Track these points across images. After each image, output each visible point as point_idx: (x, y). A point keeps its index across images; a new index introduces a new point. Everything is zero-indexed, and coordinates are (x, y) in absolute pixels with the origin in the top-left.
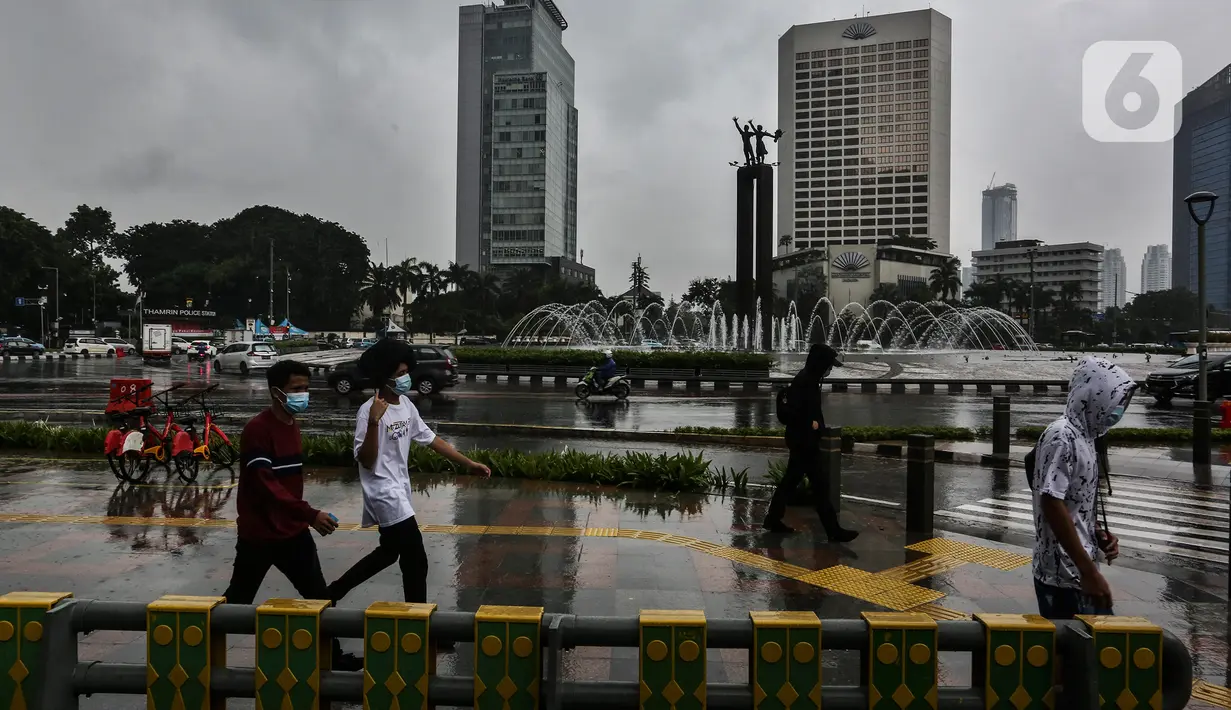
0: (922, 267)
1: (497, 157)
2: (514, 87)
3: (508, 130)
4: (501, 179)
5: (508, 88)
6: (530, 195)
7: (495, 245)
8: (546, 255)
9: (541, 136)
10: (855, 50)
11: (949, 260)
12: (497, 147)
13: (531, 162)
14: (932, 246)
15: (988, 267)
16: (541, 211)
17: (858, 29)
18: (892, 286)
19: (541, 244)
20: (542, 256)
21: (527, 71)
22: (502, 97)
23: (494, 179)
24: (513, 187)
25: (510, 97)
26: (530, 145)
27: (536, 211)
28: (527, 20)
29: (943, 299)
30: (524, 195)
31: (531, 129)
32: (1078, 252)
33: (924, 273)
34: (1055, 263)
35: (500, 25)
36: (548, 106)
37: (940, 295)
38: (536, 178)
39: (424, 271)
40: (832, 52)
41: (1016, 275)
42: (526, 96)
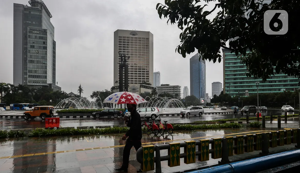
0: (149, 90)
1: (29, 52)
2: (36, 32)
3: (33, 45)
4: (31, 59)
5: (33, 32)
6: (42, 65)
7: (29, 79)
8: (47, 83)
9: (45, 48)
10: (133, 38)
11: (154, 88)
12: (29, 49)
13: (42, 55)
14: (151, 85)
15: (159, 90)
16: (46, 70)
17: (134, 33)
18: (143, 94)
19: (46, 80)
20: (46, 83)
21: (40, 28)
22: (31, 34)
23: (28, 59)
24: (35, 62)
25: (34, 35)
26: (42, 50)
27: (44, 70)
28: (40, 13)
29: (154, 97)
30: (40, 65)
31: (42, 45)
32: (177, 87)
33: (150, 91)
34: (169, 89)
35: (30, 12)
36: (48, 39)
37: (153, 96)
38: (44, 60)
39: (9, 86)
40: (128, 37)
41: (168, 92)
42: (40, 35)
